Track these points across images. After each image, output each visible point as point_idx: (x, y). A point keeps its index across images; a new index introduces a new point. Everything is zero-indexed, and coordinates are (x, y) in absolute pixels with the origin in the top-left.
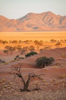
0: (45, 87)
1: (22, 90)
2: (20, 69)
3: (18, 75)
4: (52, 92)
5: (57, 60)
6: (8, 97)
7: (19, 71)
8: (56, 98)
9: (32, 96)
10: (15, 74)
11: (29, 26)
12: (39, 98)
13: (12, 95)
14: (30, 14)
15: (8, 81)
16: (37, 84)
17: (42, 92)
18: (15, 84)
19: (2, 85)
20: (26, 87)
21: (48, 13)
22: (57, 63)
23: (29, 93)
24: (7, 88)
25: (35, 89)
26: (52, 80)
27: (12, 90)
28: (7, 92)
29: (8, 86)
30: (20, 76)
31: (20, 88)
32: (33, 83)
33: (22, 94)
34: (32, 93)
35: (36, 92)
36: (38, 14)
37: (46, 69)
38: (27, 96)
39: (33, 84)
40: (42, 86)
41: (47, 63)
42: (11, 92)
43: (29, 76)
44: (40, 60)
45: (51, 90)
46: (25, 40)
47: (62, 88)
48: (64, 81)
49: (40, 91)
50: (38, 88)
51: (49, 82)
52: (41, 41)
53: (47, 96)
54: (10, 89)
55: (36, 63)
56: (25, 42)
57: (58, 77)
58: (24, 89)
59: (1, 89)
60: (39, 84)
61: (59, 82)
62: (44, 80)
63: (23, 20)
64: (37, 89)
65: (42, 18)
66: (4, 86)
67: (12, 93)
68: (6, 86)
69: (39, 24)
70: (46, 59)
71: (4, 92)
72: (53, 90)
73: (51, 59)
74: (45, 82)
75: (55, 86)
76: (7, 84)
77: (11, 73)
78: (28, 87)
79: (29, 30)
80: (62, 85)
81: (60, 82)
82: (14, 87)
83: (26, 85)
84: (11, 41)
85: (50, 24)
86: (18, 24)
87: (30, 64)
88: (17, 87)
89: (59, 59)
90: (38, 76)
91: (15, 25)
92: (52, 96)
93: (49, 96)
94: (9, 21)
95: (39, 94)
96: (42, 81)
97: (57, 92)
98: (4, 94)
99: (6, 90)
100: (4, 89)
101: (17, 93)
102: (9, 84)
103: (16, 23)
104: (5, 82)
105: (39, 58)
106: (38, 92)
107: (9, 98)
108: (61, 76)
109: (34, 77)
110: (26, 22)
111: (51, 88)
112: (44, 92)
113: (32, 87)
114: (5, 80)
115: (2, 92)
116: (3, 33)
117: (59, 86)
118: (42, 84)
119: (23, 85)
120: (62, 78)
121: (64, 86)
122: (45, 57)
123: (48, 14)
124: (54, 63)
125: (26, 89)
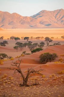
0: (44, 82)
1: (21, 85)
2: (19, 65)
3: (18, 70)
4: (50, 87)
5: (61, 56)
6: (6, 92)
7: (19, 67)
8: (52, 93)
9: (30, 91)
10: (15, 70)
11: (41, 23)
12: (36, 93)
13: (11, 90)
14: (43, 12)
15: (9, 77)
16: (37, 79)
17: (40, 87)
18: (15, 79)
19: (3, 80)
20: (25, 82)
21: (60, 10)
22: (60, 59)
23: (27, 88)
24: (8, 83)
25: (34, 84)
26: (51, 75)
27: (12, 85)
28: (7, 86)
29: (9, 81)
30: (20, 72)
31: (19, 83)
32: (33, 78)
33: (20, 89)
34: (31, 88)
35: (35, 87)
36: (51, 12)
37: (47, 65)
38: (25, 91)
39: (33, 80)
40: (41, 82)
41: (50, 59)
42: (10, 87)
43: (28, 71)
44: (44, 56)
45: (49, 85)
46: (36, 37)
47: (60, 83)
48: (62, 76)
49: (38, 86)
50: (37, 83)
51: (49, 78)
52: (52, 38)
53: (44, 91)
54: (10, 84)
55: (39, 59)
56: (36, 38)
57: (58, 72)
58: (23, 84)
59: (1, 84)
60: (39, 79)
61: (57, 77)
62: (44, 76)
63: (36, 17)
64: (36, 85)
65: (55, 15)
66: (4, 81)
67: (12, 88)
68: (6, 81)
69: (52, 21)
70: (49, 55)
71: (4, 87)
72: (51, 85)
73: (54, 55)
74: (45, 77)
75: (54, 81)
76: (7, 79)
77: (10, 69)
78: (28, 82)
79: (42, 27)
80: (60, 80)
81: (59, 77)
82: (14, 82)
83: (25, 80)
84: (23, 37)
85: (62, 21)
86: (32, 21)
87: (34, 60)
88: (17, 82)
89: (62, 55)
90: (37, 71)
91: (29, 22)
92: (49, 91)
93: (46, 91)
94: (23, 18)
95: (37, 89)
96: (42, 76)
97: (55, 87)
98: (4, 89)
99: (6, 85)
100: (4, 84)
101: (16, 88)
102: (10, 79)
103: (29, 21)
104: (7, 77)
105: (42, 54)
106: (37, 87)
107: (8, 93)
108: (60, 72)
109: (33, 73)
110: (39, 19)
111: (49, 83)
112: (42, 87)
113: (31, 83)
114: (7, 75)
115: (2, 86)
116: (17, 29)
117: (57, 82)
118: (41, 79)
119: (23, 80)
120: (61, 73)
121: (63, 81)
122: (48, 53)
123: (60, 12)
124: (57, 59)
125: (25, 84)
